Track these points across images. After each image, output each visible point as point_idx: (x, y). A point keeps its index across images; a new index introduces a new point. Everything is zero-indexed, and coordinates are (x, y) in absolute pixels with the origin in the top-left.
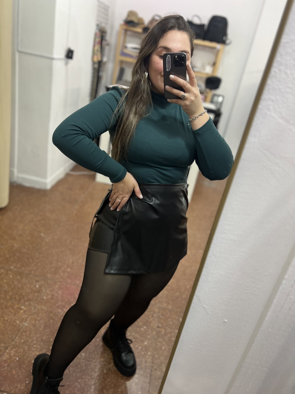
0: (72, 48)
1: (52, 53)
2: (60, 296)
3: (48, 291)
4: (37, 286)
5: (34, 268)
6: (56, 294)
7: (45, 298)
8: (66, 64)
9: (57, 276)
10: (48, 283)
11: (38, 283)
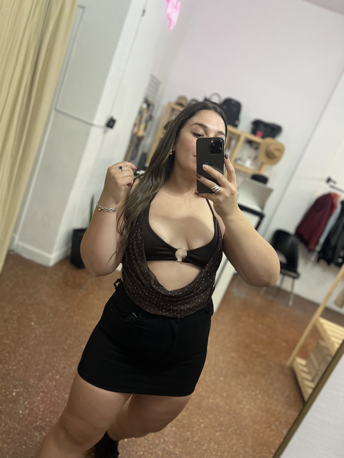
0: (115, 117)
1: (92, 118)
2: (40, 413)
3: (26, 403)
4: (14, 394)
5: (15, 368)
6: (35, 409)
7: (21, 412)
8: (105, 132)
9: (42, 384)
10: (29, 391)
11: (16, 389)
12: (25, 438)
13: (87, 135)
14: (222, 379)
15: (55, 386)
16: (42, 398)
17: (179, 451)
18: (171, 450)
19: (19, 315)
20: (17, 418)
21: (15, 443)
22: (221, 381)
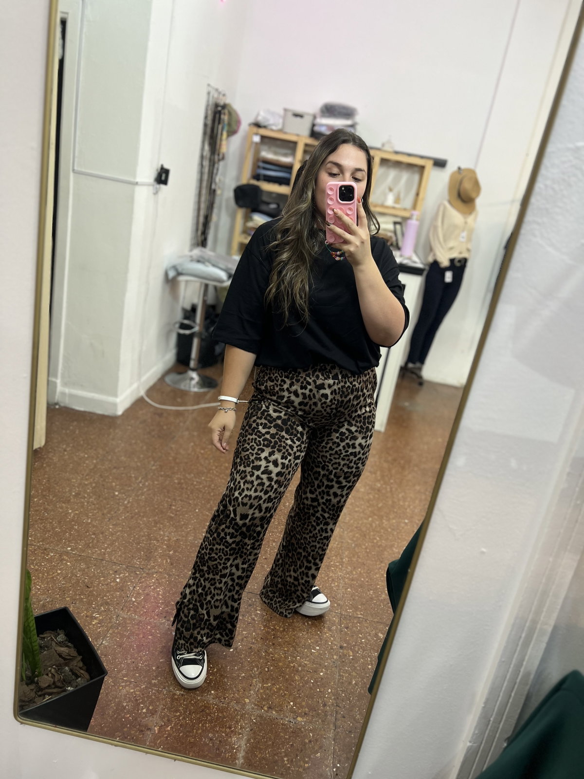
1: (134, 173)
3: (138, 588)
4: (118, 580)
5: (109, 550)
6: (152, 593)
8: (156, 193)
9: (152, 564)
10: (136, 574)
11: (119, 575)
12: (149, 627)
13: (131, 200)
14: (406, 521)
15: (172, 564)
16: (157, 579)
17: (361, 614)
18: (351, 614)
19: (94, 485)
20: (132, 607)
21: (138, 635)
22: (406, 524)
